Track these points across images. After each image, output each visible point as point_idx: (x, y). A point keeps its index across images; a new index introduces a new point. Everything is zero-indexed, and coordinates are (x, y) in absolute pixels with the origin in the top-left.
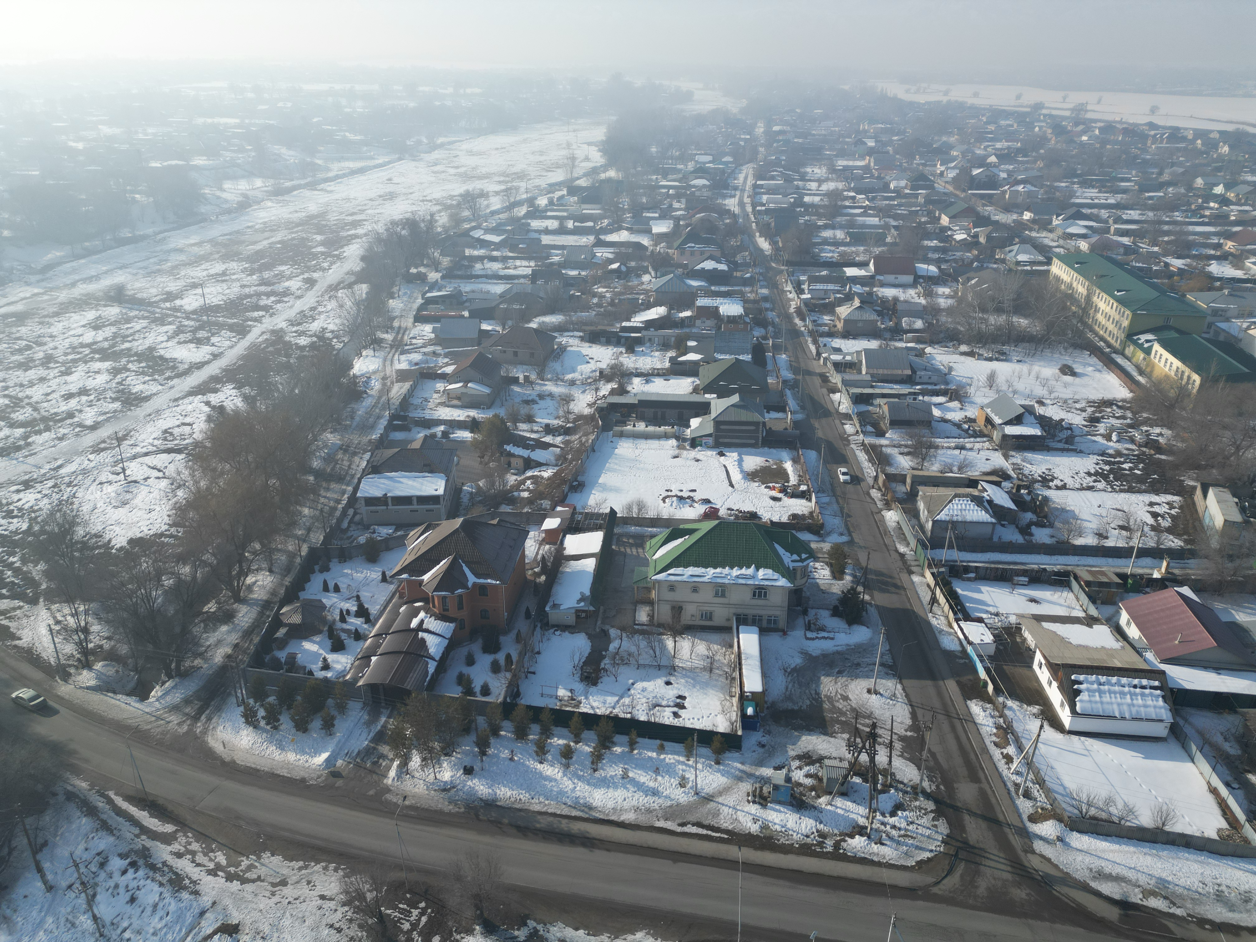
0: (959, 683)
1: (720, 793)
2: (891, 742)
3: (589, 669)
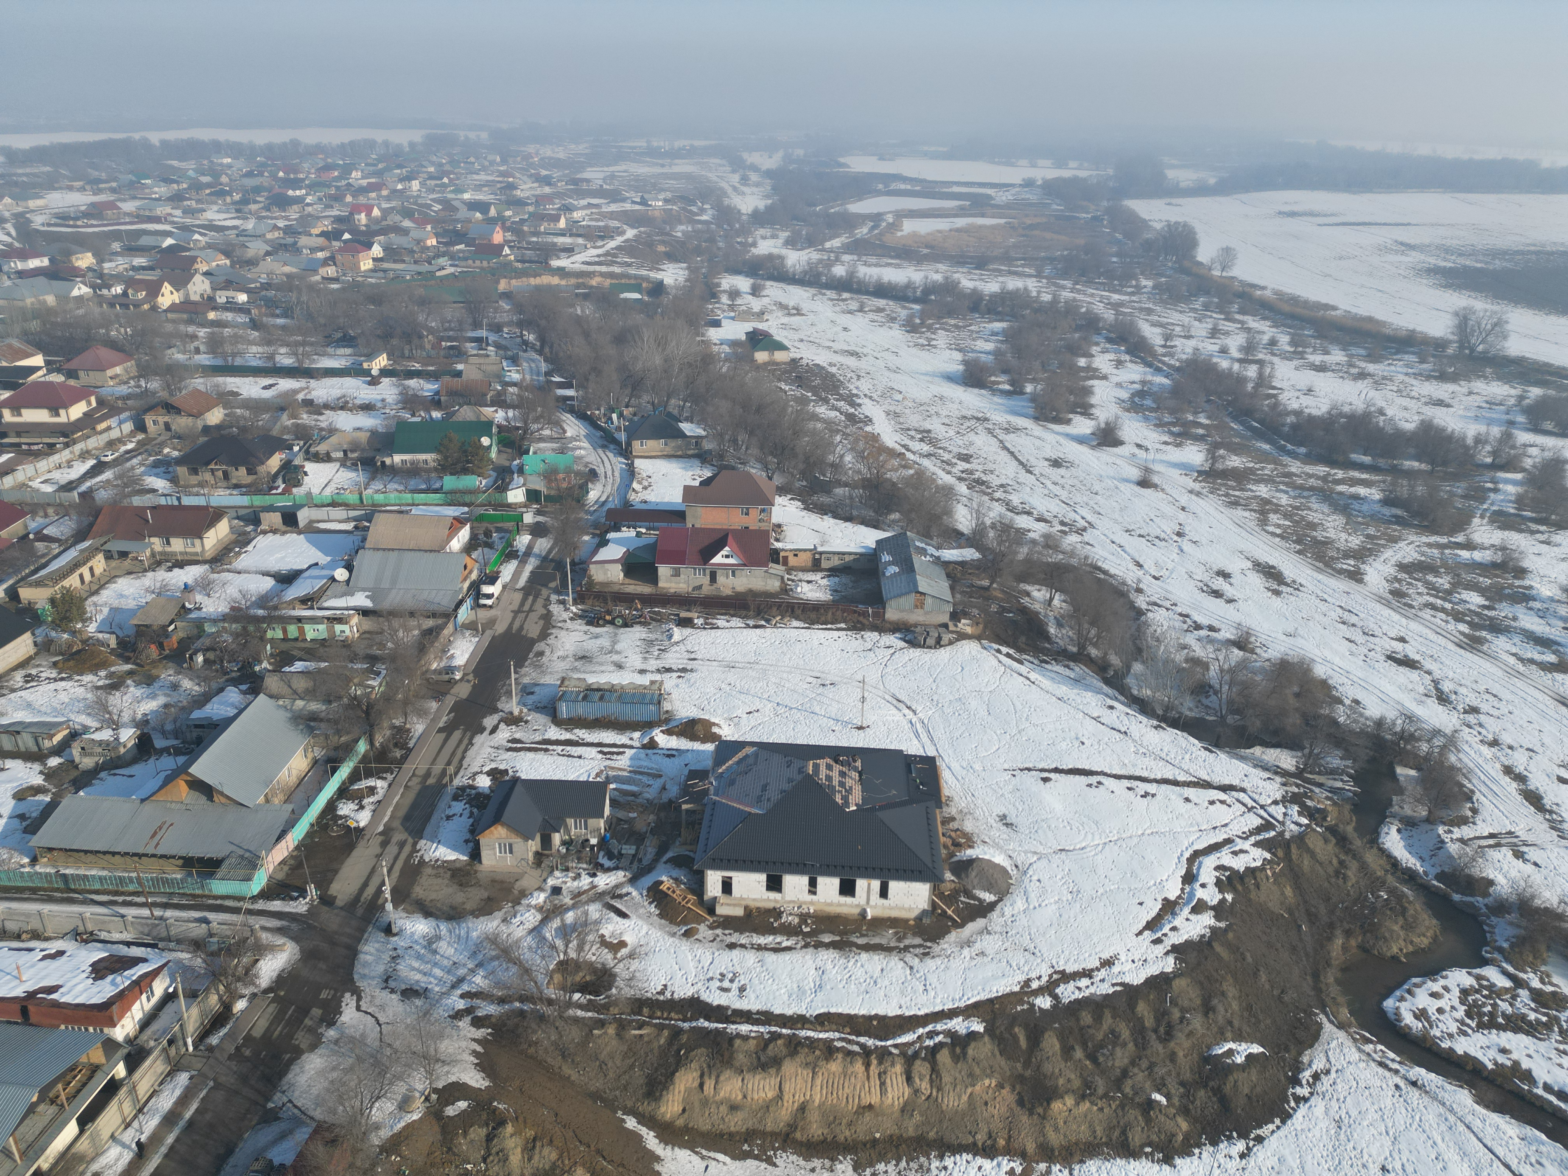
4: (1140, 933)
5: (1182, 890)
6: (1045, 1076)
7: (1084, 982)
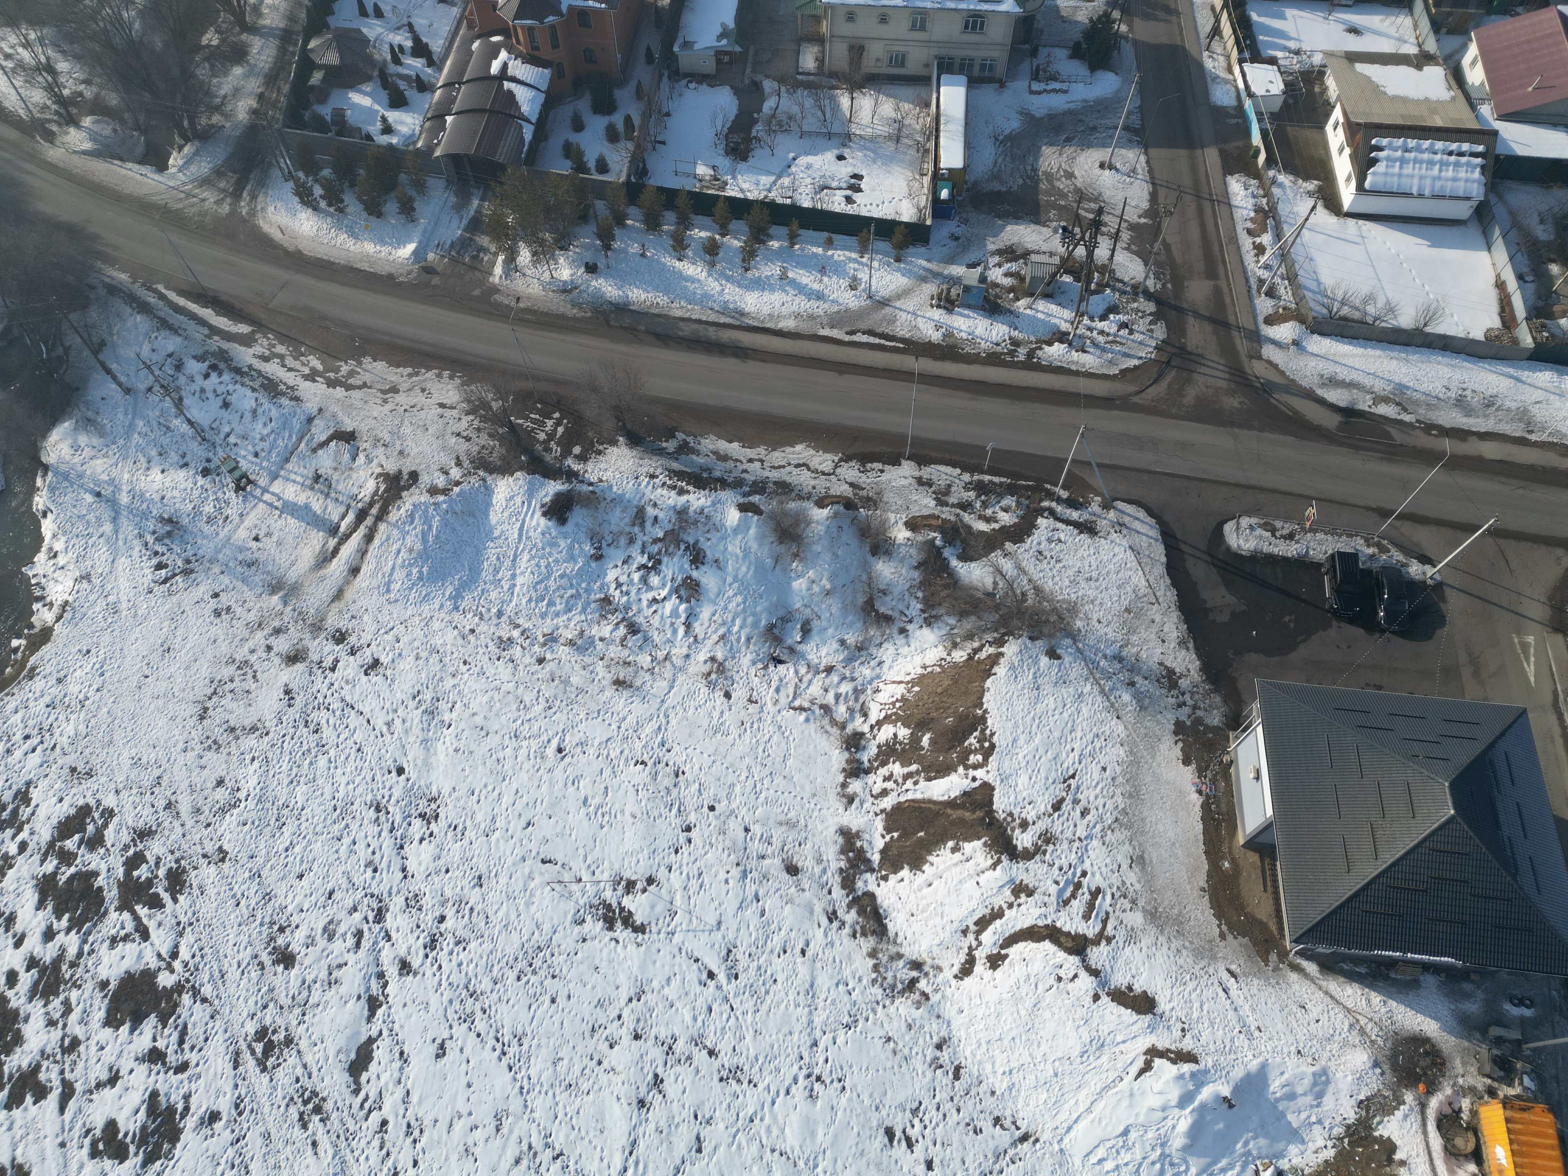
0: (1222, 152)
1: (899, 297)
2: (1118, 231)
3: (736, 138)
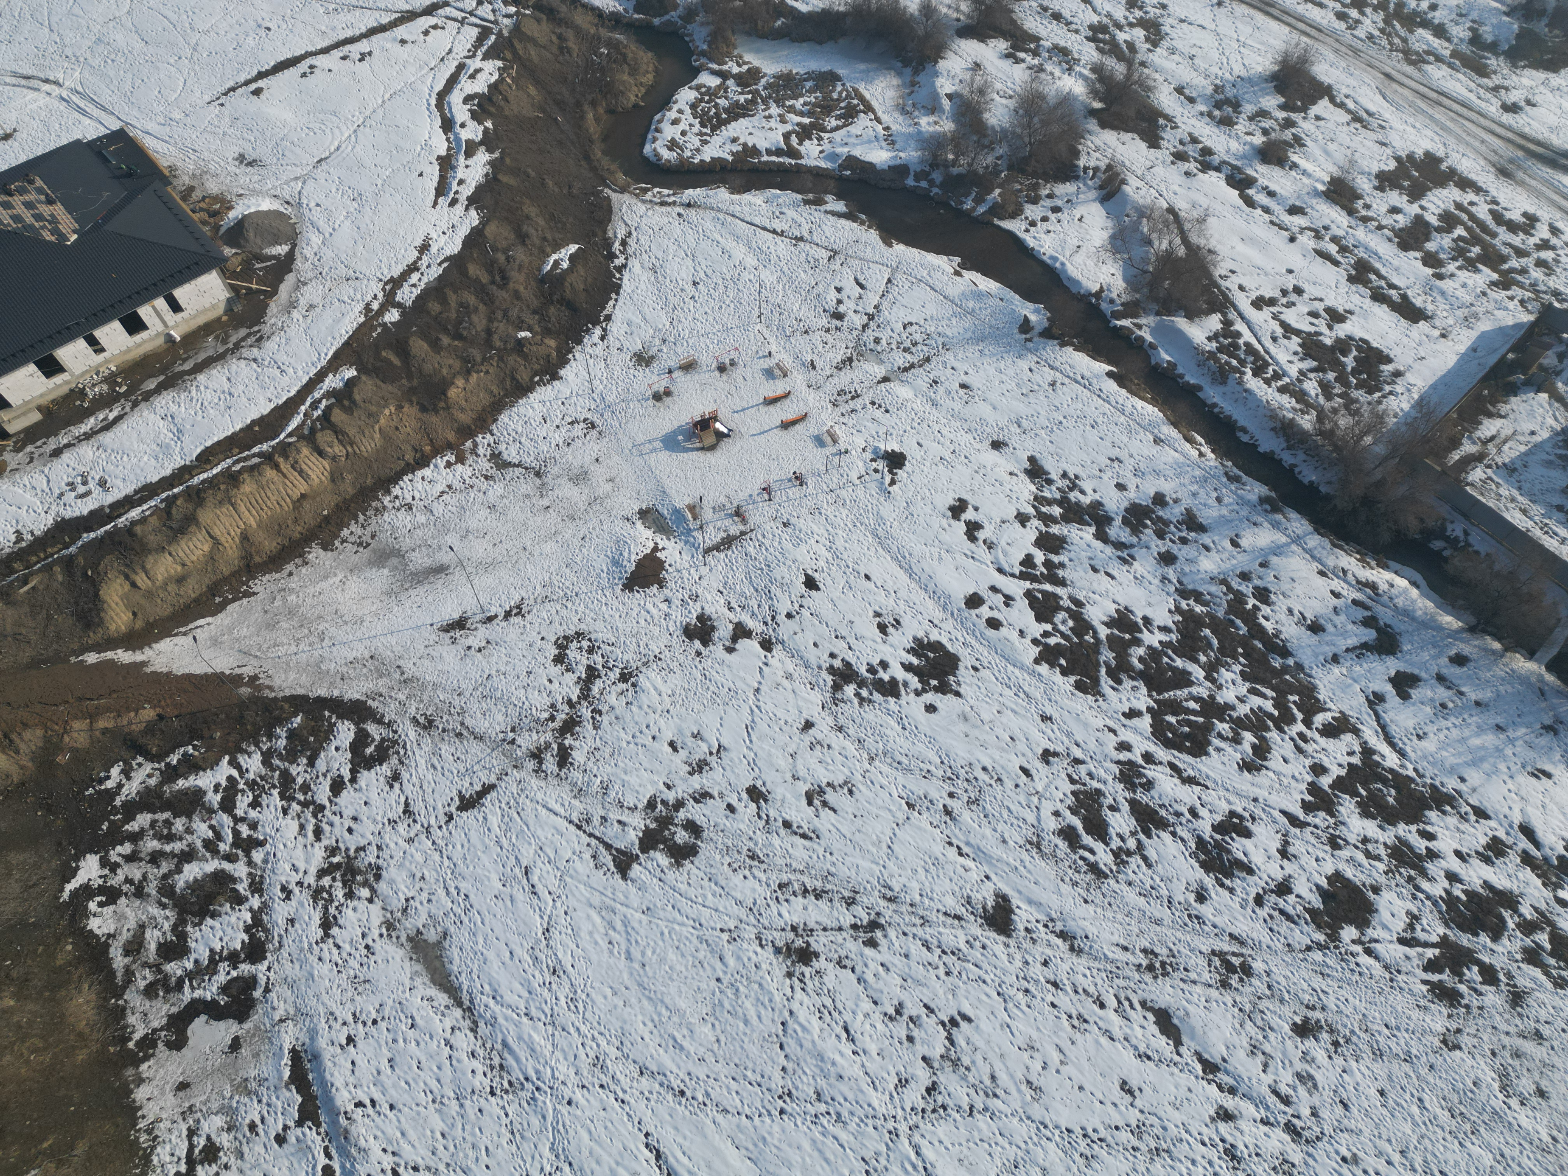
4: (435, 203)
5: (448, 140)
6: (430, 376)
7: (414, 277)
